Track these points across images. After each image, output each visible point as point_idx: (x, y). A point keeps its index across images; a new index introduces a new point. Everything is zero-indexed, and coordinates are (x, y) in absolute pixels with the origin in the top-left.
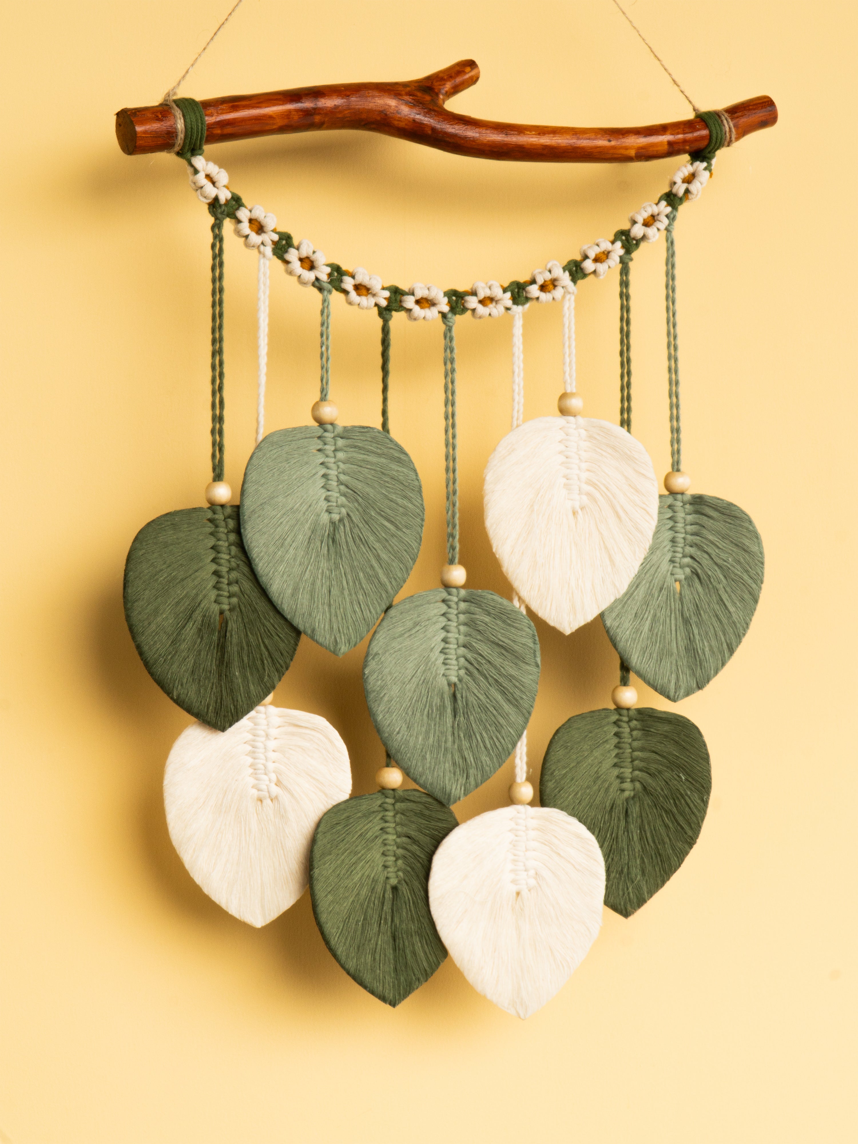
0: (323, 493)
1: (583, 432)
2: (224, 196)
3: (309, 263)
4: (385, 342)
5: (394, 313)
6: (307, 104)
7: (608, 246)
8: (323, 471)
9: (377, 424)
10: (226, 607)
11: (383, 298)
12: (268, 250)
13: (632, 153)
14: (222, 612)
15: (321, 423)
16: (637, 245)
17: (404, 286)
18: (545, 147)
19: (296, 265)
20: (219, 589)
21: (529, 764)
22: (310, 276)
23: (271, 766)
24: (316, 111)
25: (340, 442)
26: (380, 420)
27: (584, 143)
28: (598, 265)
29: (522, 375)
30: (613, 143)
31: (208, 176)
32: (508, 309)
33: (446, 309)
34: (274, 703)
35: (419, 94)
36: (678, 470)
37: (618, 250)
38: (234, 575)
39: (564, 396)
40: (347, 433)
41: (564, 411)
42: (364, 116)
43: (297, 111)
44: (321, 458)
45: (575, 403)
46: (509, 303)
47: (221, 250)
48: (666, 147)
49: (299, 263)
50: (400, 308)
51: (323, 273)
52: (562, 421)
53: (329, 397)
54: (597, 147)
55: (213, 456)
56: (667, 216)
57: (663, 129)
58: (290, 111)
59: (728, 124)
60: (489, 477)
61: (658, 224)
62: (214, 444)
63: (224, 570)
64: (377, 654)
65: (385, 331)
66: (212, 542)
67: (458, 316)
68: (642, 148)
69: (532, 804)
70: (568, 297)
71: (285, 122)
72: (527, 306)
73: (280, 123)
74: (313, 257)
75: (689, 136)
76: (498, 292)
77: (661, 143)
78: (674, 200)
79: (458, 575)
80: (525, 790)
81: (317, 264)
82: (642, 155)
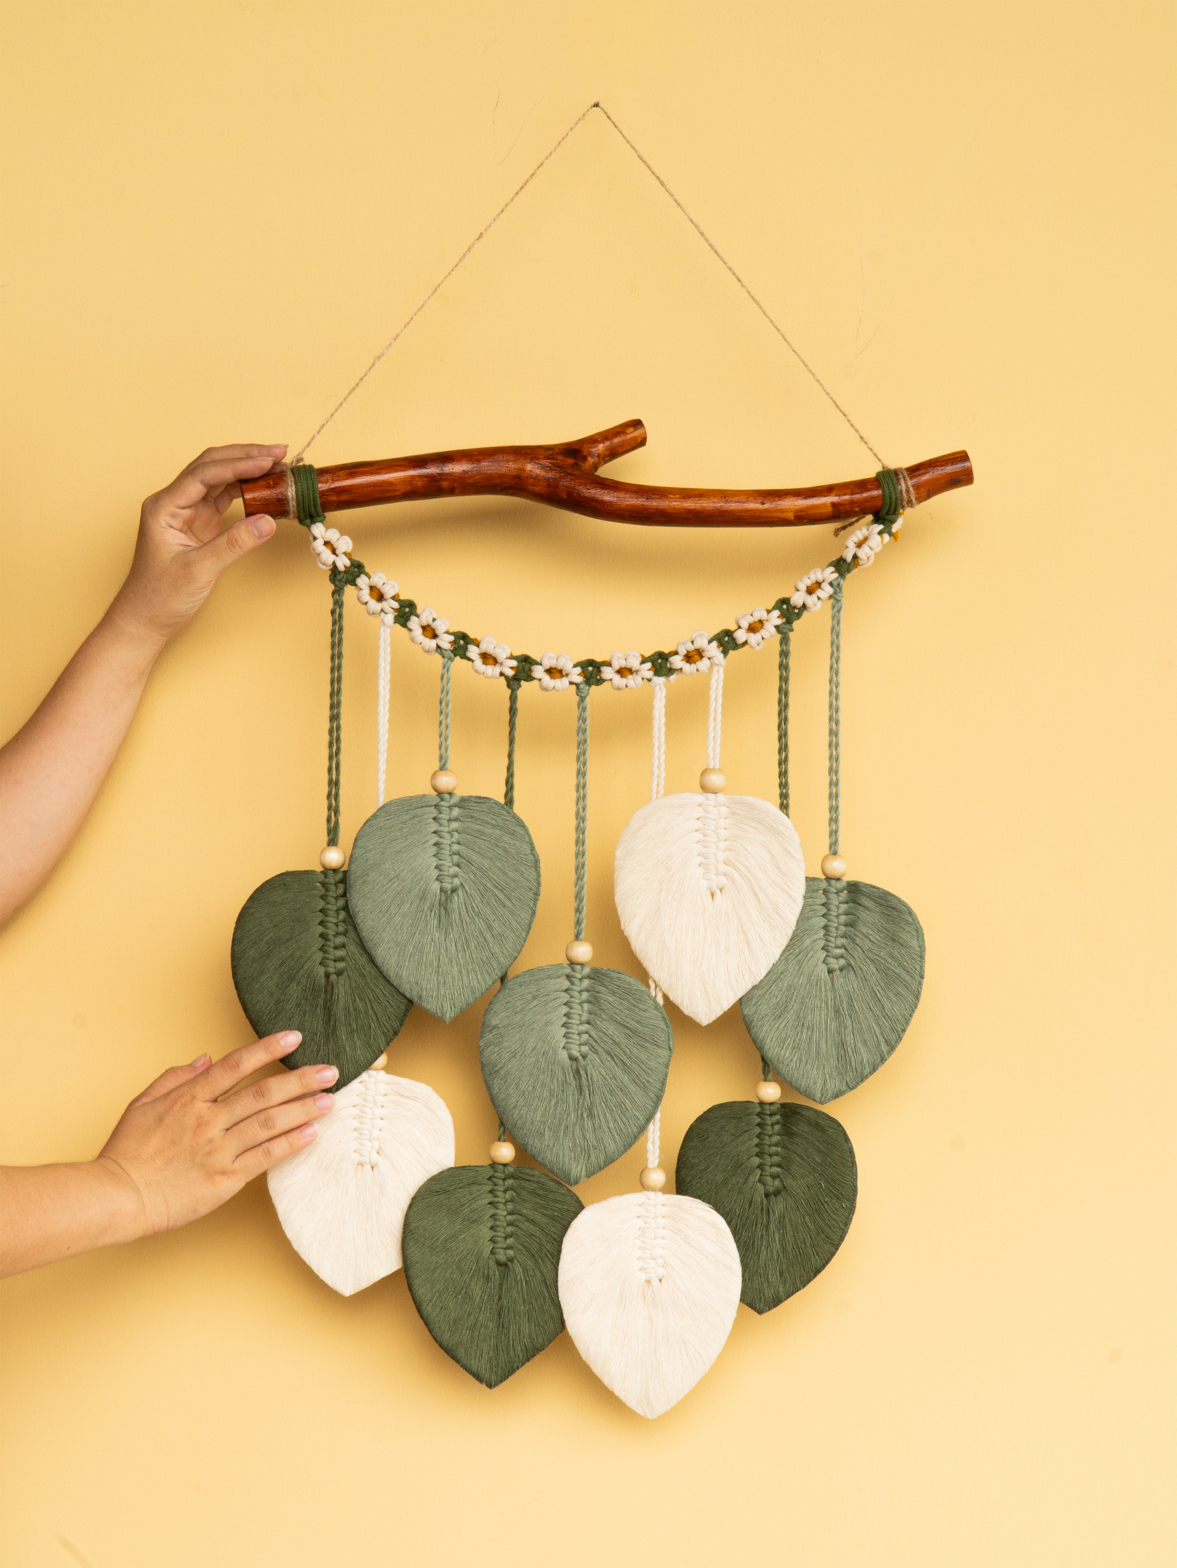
0: (434, 862)
1: (725, 810)
2: (343, 563)
3: (430, 631)
4: (513, 711)
5: (523, 683)
6: (432, 470)
7: (763, 615)
8: (435, 839)
9: (498, 794)
10: (332, 970)
11: (509, 667)
12: (390, 618)
13: (791, 516)
14: (327, 976)
15: (440, 794)
16: (799, 615)
17: (535, 656)
18: (689, 511)
19: (418, 632)
20: (325, 952)
21: (662, 1149)
22: (432, 644)
23: (376, 1133)
24: (442, 476)
25: (456, 812)
26: (503, 789)
27: (733, 506)
28: (752, 635)
29: (663, 748)
30: (766, 506)
31: (327, 543)
32: (649, 680)
33: (579, 679)
34: (386, 1071)
35: (560, 457)
36: (836, 854)
37: (775, 619)
38: (340, 940)
39: (706, 772)
40: (464, 802)
41: (705, 789)
42: (498, 481)
43: (421, 477)
44: (435, 827)
45: (715, 780)
46: (650, 674)
47: (340, 616)
48: (830, 509)
49: (420, 631)
50: (530, 678)
51: (446, 642)
52: (701, 797)
53: (449, 765)
54: (747, 511)
55: (329, 820)
56: (831, 584)
57: (828, 490)
58: (413, 477)
59: (906, 485)
60: (619, 853)
61: (819, 593)
62: (330, 808)
63: (331, 932)
64: (495, 1027)
65: (513, 699)
66: (321, 904)
67: (593, 687)
68: (801, 510)
69: (665, 1190)
70: (716, 669)
71: (409, 488)
72: (673, 678)
73: (402, 489)
74: (434, 625)
75: (857, 497)
76: (635, 663)
77: (823, 505)
78: (842, 566)
79: (583, 951)
80: (658, 1177)
81: (438, 632)
82: (803, 518)
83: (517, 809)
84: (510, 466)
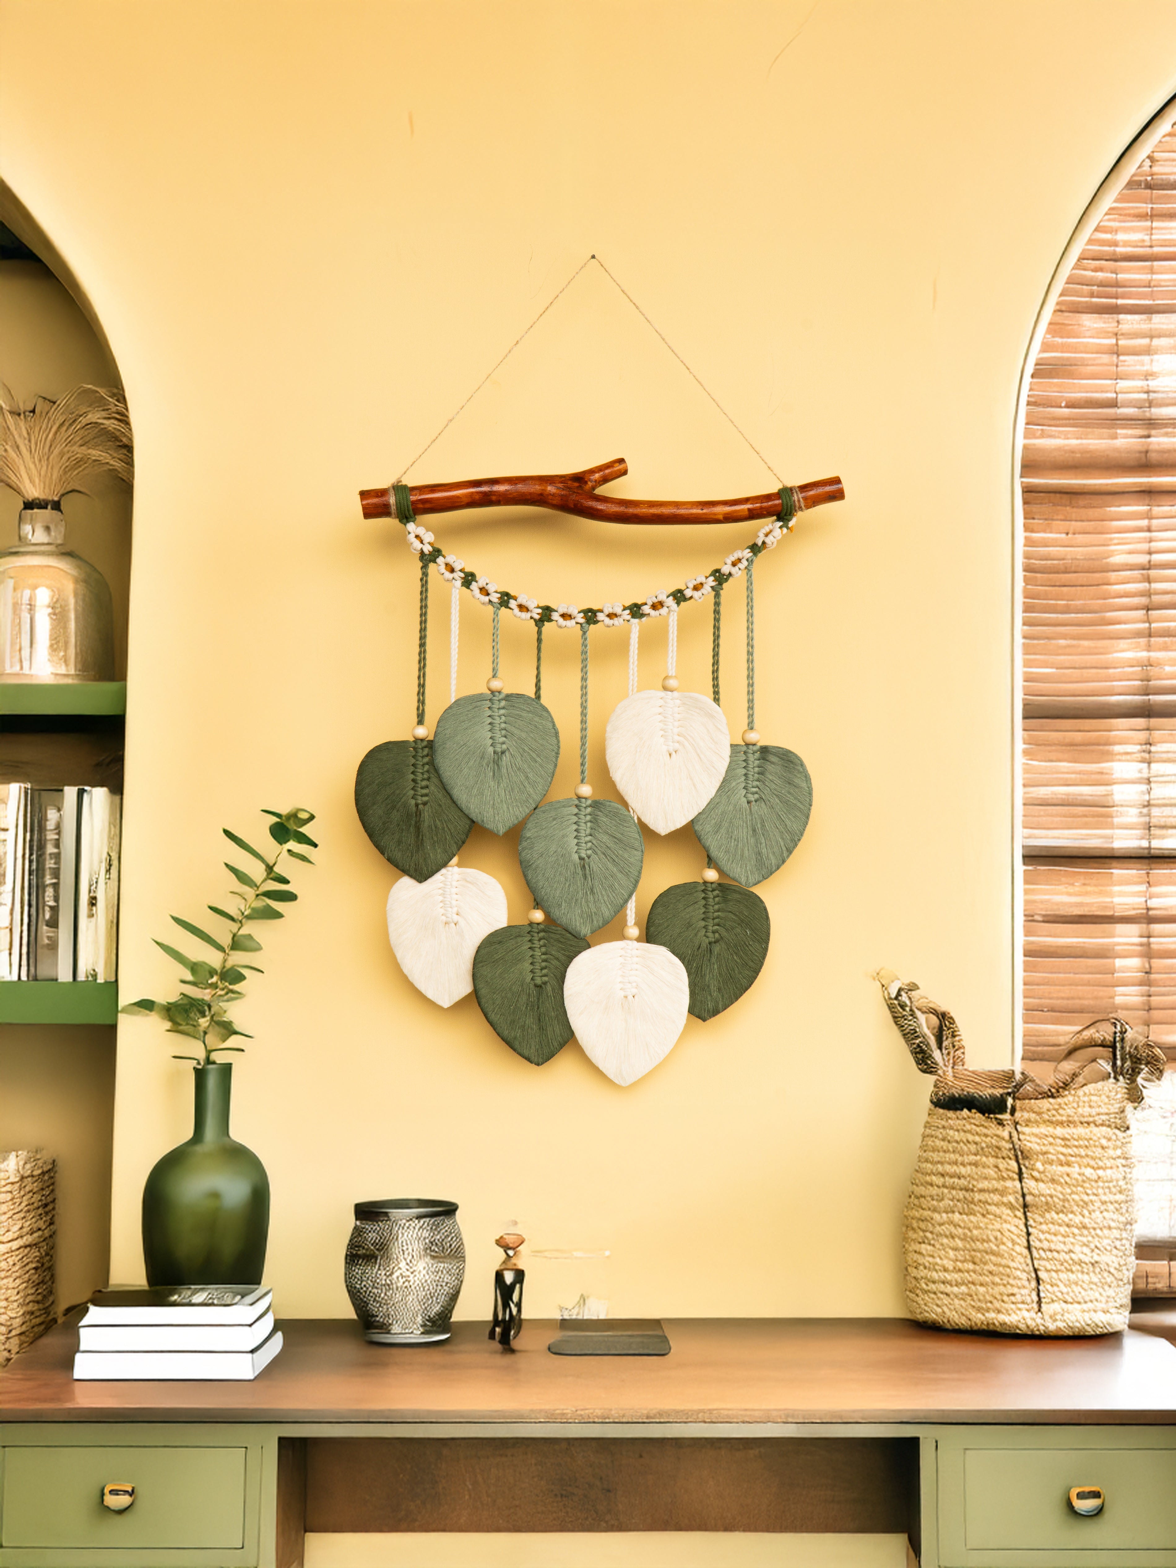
0: (490, 734)
1: (678, 702)
2: (427, 549)
3: (484, 591)
4: (539, 640)
5: (546, 623)
6: (485, 489)
7: (703, 580)
8: (490, 720)
9: (531, 693)
10: (419, 802)
11: (536, 613)
12: (459, 583)
13: (721, 517)
14: (417, 805)
15: (493, 692)
16: (726, 580)
17: (553, 606)
18: (654, 515)
19: (477, 592)
20: (415, 791)
21: (637, 914)
22: (486, 599)
23: (454, 903)
24: (491, 493)
25: (503, 703)
26: (534, 690)
27: (682, 511)
28: (695, 592)
29: (636, 663)
30: (704, 511)
31: (417, 537)
32: (628, 621)
33: (582, 621)
34: (459, 865)
35: (570, 482)
36: (752, 729)
37: (711, 582)
38: (424, 783)
39: (666, 678)
40: (508, 697)
41: (665, 688)
42: (529, 497)
43: (477, 492)
44: (489, 713)
45: (672, 683)
46: (629, 617)
47: (426, 582)
48: (747, 513)
49: (478, 591)
50: (550, 620)
51: (495, 597)
52: (663, 694)
53: (499, 674)
54: (692, 514)
55: (418, 709)
56: (747, 560)
57: (746, 500)
58: (472, 493)
59: (797, 497)
60: (608, 729)
61: (740, 565)
62: (419, 701)
63: (419, 778)
64: (528, 838)
65: (539, 633)
66: (413, 761)
67: (592, 625)
68: (727, 514)
69: (638, 940)
70: (672, 613)
71: (470, 500)
72: (644, 619)
73: (466, 500)
74: (487, 587)
75: (765, 504)
76: (618, 610)
77: (743, 510)
78: (755, 549)
79: (586, 790)
80: (633, 931)
81: (490, 591)
82: (729, 519)
83: (543, 701)
84: (536, 488)
